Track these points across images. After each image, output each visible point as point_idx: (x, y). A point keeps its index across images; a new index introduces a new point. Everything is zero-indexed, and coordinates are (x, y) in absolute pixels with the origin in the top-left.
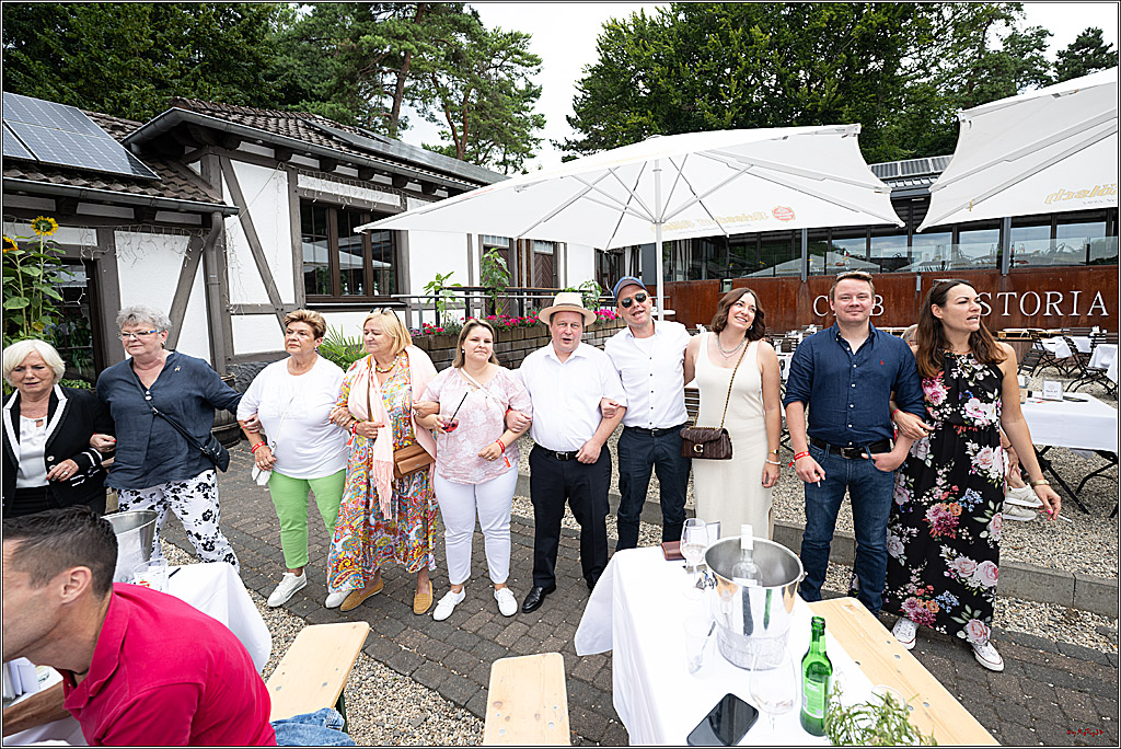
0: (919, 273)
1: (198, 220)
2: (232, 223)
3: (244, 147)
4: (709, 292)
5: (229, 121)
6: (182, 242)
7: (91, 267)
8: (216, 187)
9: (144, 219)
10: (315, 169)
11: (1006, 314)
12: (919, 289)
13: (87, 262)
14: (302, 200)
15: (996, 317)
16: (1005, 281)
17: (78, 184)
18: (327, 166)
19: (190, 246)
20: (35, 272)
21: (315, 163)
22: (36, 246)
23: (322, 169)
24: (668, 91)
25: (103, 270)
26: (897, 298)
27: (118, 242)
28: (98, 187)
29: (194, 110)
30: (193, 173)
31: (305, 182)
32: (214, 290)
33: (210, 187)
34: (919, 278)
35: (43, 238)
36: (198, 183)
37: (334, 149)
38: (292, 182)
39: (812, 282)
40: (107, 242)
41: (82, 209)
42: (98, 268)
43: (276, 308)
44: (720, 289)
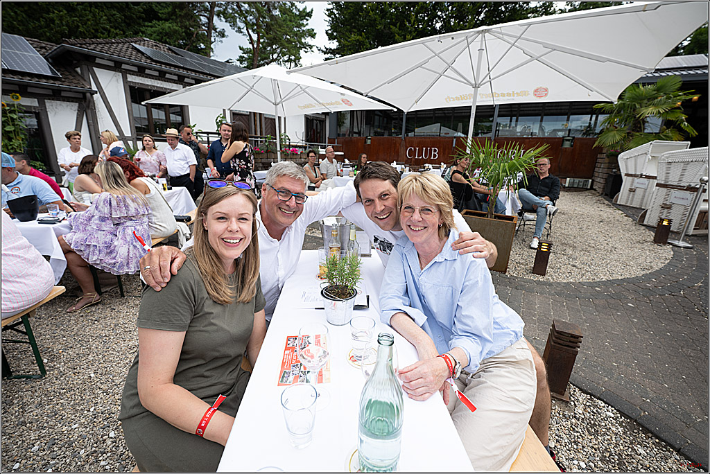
0: (455, 138)
1: (81, 96)
2: (97, 97)
3: (98, 61)
4: (360, 144)
5: (90, 49)
6: (75, 106)
7: (38, 116)
8: (88, 80)
9: (57, 95)
10: (135, 72)
12: (453, 145)
13: (35, 113)
14: (130, 87)
17: (26, 80)
18: (141, 71)
19: (79, 107)
20: (15, 116)
21: (135, 69)
22: (13, 105)
23: (139, 72)
25: (43, 117)
26: (444, 150)
27: (47, 105)
28: (34, 81)
29: (72, 45)
30: (77, 72)
31: (131, 78)
32: (92, 128)
33: (85, 80)
34: (455, 140)
35: (16, 102)
36: (79, 78)
37: (143, 61)
38: (125, 79)
39: (407, 141)
40: (42, 104)
41: (30, 90)
42: (41, 116)
43: (122, 137)
44: (366, 142)
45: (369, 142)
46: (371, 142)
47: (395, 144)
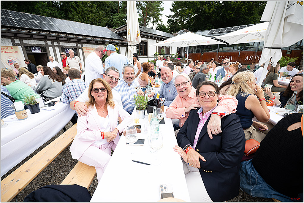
4: (199, 56)
11: (255, 60)
12: (239, 55)
15: (253, 60)
16: (256, 53)
17: (116, 41)
24: (197, 3)
26: (235, 56)
34: (240, 53)
39: (219, 54)
40: (119, 48)
44: (201, 55)
45: (202, 55)
46: (203, 55)
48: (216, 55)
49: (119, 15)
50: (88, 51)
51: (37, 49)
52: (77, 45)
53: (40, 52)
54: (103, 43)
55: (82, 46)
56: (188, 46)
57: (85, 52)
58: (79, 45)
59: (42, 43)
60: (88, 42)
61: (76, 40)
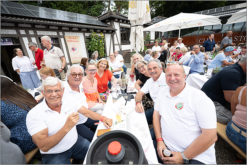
0: (223, 33)
1: (111, 32)
6: (110, 35)
9: (108, 32)
11: (240, 40)
12: (222, 36)
14: (120, 27)
15: (238, 41)
16: (242, 34)
21: (122, 21)
26: (218, 38)
30: (108, 24)
31: (121, 24)
32: (113, 41)
33: (112, 27)
34: (223, 34)
40: (104, 35)
43: (119, 44)
47: (194, 38)
48: (196, 38)
49: (96, 6)
50: (71, 40)
51: (6, 40)
52: (58, 34)
53: (11, 44)
54: (87, 31)
55: (64, 34)
56: (180, 29)
57: (68, 41)
58: (61, 34)
59: (13, 32)
60: (71, 29)
61: (57, 28)
